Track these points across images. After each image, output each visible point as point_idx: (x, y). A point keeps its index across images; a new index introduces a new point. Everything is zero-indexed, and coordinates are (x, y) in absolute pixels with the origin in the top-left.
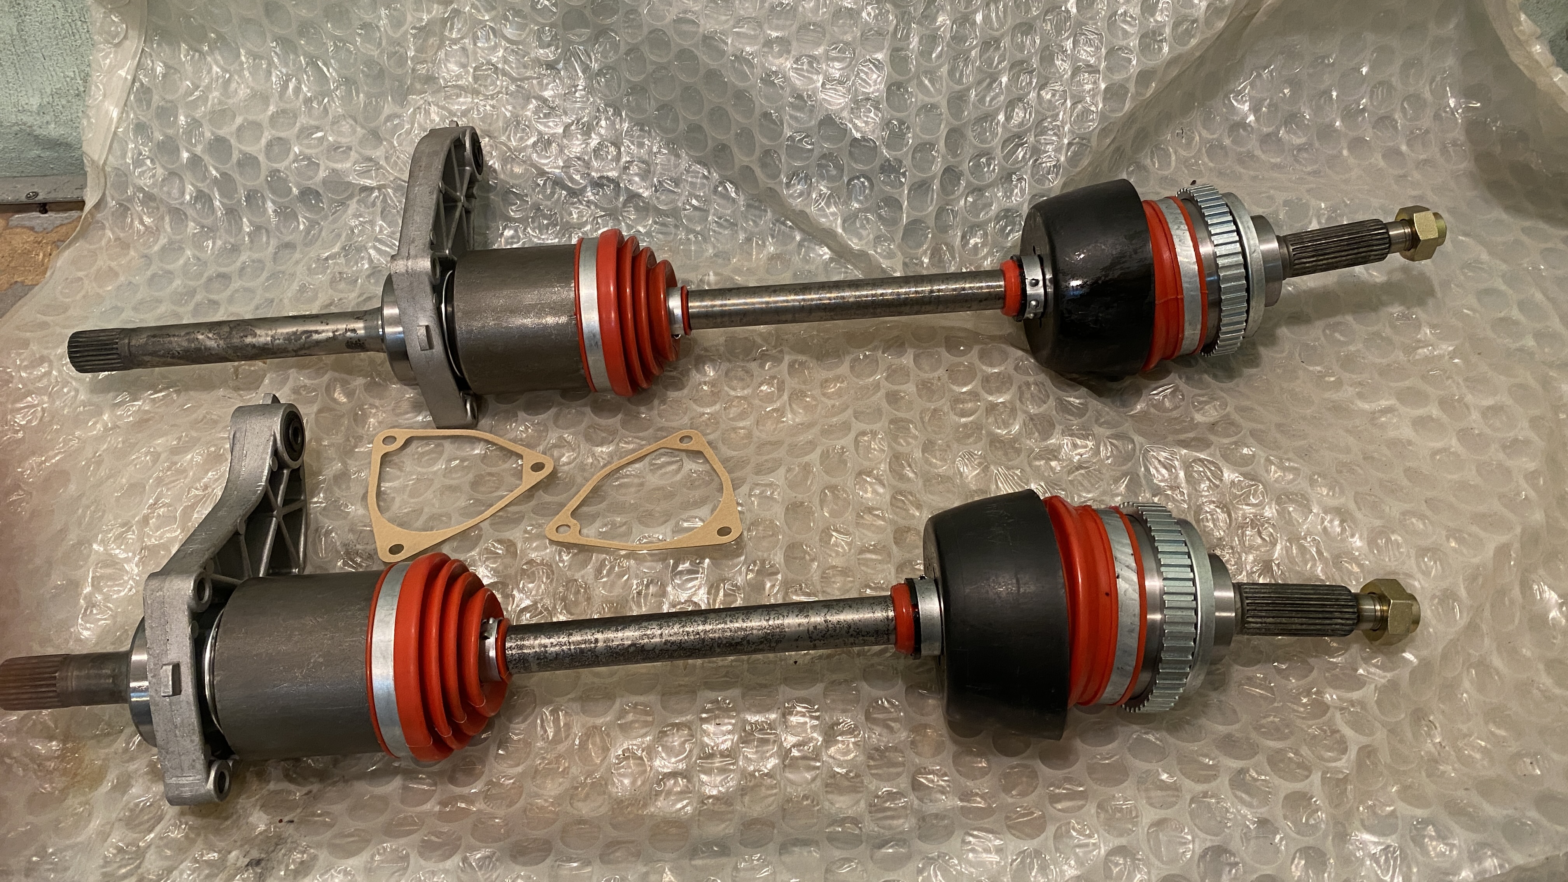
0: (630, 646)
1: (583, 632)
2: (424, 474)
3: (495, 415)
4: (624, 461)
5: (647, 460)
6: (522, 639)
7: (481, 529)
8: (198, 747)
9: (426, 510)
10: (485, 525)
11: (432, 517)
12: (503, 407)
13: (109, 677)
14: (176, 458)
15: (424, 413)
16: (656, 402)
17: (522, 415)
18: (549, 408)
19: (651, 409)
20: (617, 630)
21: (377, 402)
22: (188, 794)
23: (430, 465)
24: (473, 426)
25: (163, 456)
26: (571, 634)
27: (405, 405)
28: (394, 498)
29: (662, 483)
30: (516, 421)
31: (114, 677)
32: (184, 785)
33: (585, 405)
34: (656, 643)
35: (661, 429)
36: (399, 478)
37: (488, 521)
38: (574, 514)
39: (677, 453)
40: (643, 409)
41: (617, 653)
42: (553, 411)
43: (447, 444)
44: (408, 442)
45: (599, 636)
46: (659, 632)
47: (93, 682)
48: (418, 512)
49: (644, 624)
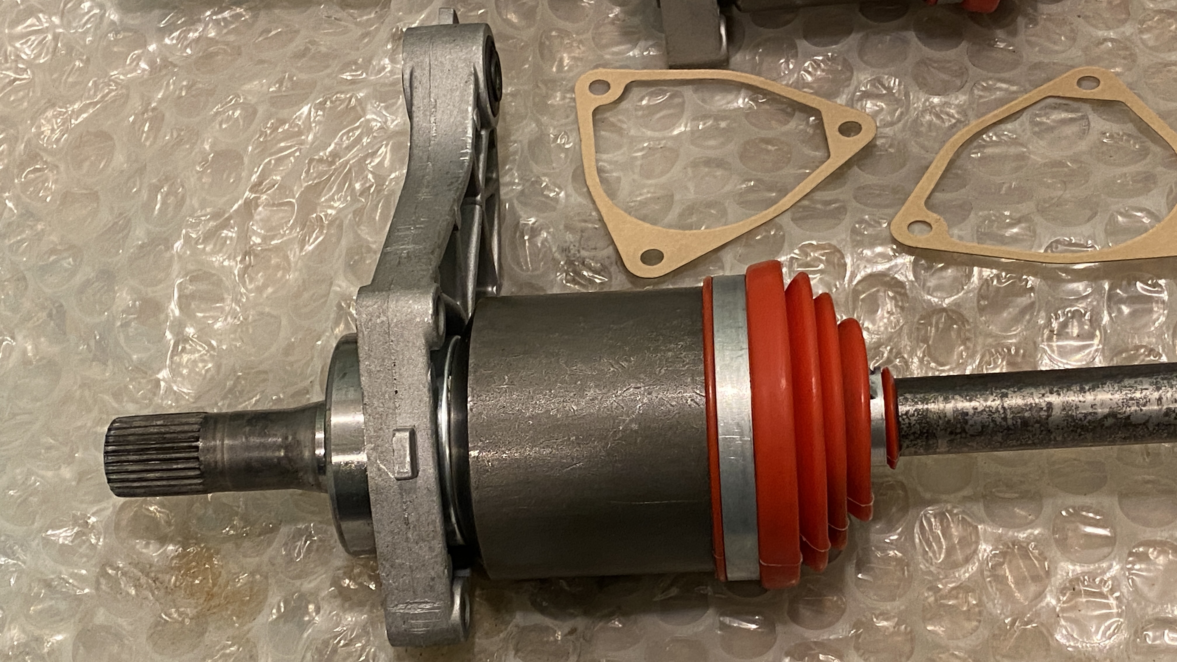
0: (1106, 417)
1: (1026, 392)
2: (659, 140)
3: (758, 46)
4: (990, 118)
5: (1025, 117)
6: (925, 401)
7: (780, 228)
8: (439, 559)
9: (677, 197)
10: (785, 220)
11: (691, 209)
12: (769, 32)
13: (279, 447)
14: (284, 113)
15: (642, 43)
16: (1021, 21)
17: (803, 45)
18: (849, 32)
19: (1014, 33)
20: (1082, 390)
21: (568, 25)
22: (421, 630)
23: (665, 128)
24: (723, 64)
25: (261, 110)
26: (1005, 395)
27: (611, 32)
28: (619, 179)
29: (1056, 154)
30: (795, 56)
31: (287, 448)
32: (415, 616)
33: (905, 28)
34: (1152, 412)
35: (1037, 66)
36: (619, 147)
37: (788, 214)
38: (929, 203)
39: (1076, 105)
40: (1000, 33)
41: (1083, 427)
42: (853, 39)
43: (688, 92)
44: (627, 89)
45: (1054, 399)
46: (1156, 395)
47: (255, 454)
48: (668, 200)
49: (1127, 382)
